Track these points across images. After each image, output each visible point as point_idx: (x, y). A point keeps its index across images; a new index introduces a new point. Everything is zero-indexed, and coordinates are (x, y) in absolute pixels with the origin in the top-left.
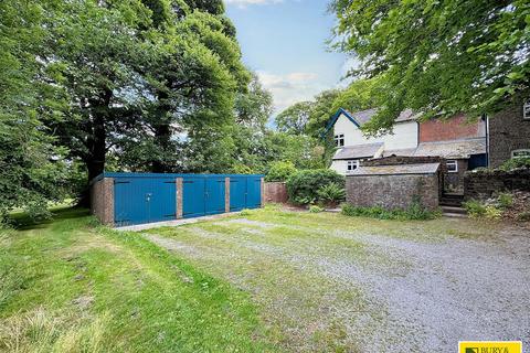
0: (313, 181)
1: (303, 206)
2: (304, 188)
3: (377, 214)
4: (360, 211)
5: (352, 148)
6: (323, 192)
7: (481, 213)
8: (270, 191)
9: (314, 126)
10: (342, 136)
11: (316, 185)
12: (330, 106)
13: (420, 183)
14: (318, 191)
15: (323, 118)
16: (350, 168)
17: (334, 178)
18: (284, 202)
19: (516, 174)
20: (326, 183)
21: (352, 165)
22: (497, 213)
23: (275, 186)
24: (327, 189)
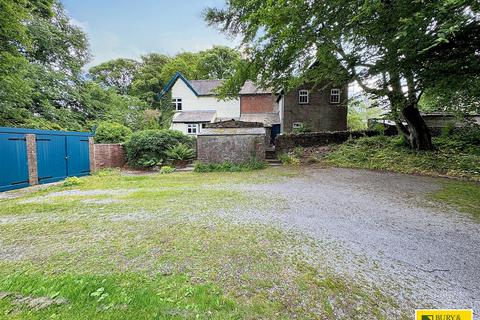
0: (161, 141)
1: (149, 168)
2: (149, 149)
3: (228, 168)
4: (212, 167)
5: (190, 113)
6: (172, 153)
7: (289, 161)
8: (102, 154)
9: (142, 88)
10: (180, 100)
11: (163, 146)
12: (160, 71)
13: (256, 142)
14: (167, 152)
15: (152, 81)
16: (190, 131)
17: (180, 138)
18: (122, 166)
19: (300, 137)
20: (173, 143)
21: (192, 128)
22: (297, 160)
23: (108, 148)
24: (176, 149)
